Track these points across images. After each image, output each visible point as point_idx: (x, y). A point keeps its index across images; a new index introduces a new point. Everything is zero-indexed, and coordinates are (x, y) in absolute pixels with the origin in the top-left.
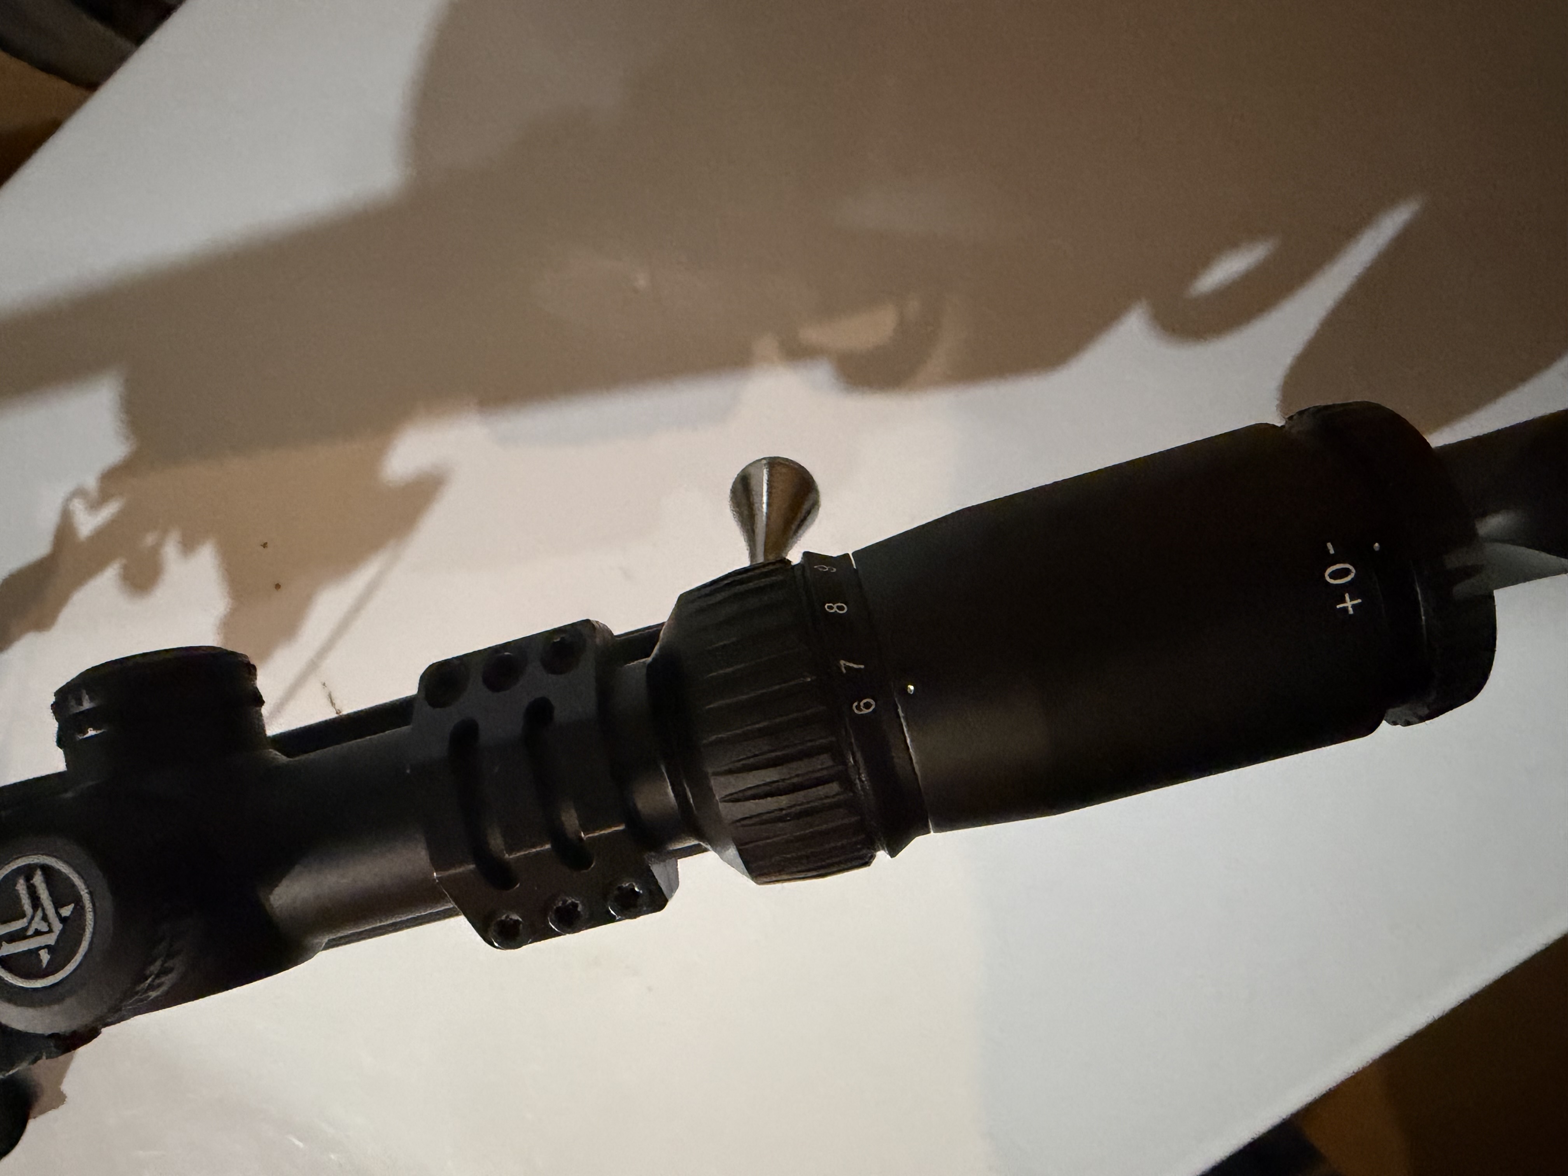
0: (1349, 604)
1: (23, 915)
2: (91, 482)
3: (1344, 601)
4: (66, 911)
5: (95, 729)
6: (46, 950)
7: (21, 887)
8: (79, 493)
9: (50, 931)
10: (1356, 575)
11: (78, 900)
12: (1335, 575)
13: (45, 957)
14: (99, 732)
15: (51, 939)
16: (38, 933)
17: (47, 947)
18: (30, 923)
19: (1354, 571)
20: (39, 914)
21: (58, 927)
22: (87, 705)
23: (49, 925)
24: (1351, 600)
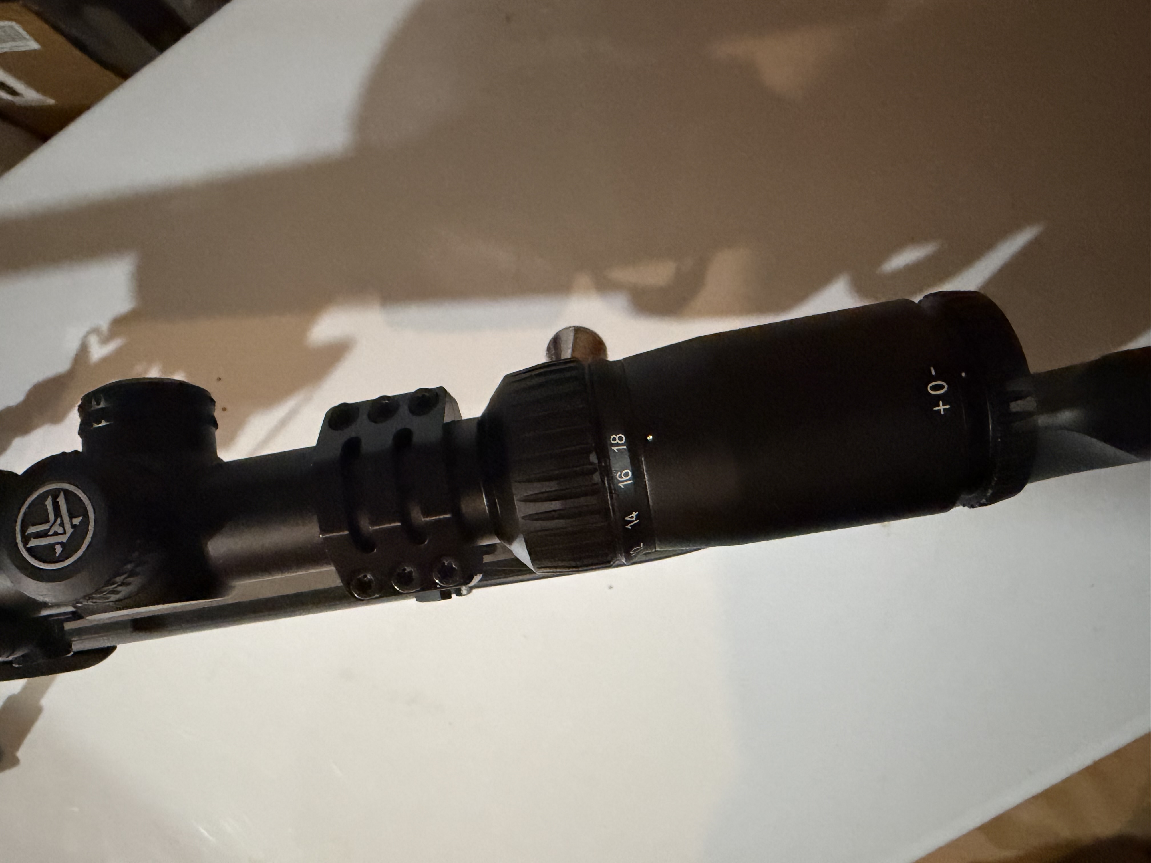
0: (941, 408)
1: (47, 521)
2: (104, 325)
3: (939, 406)
4: (76, 521)
5: (106, 421)
6: (59, 545)
7: (49, 502)
8: (95, 331)
9: (65, 533)
10: (948, 388)
11: (86, 515)
12: (934, 388)
13: (59, 549)
14: (108, 423)
15: (64, 539)
16: (56, 534)
17: (62, 544)
18: (51, 527)
19: (946, 386)
20: (59, 521)
21: (69, 531)
22: (102, 405)
23: (64, 530)
24: (943, 405)
